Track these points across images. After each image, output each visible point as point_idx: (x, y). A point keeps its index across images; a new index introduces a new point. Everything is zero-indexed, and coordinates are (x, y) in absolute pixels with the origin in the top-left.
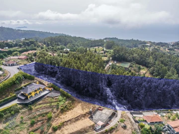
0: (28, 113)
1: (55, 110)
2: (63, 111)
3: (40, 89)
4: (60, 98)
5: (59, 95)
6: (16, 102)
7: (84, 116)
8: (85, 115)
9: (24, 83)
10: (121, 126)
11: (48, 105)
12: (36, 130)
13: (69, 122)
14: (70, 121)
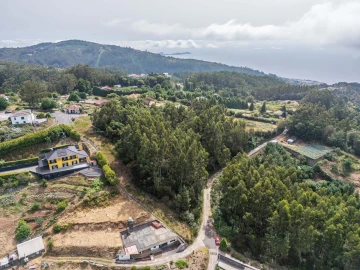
0: (37, 190)
2: (86, 205)
3: (75, 157)
4: (97, 181)
5: (99, 175)
7: (114, 225)
8: (116, 224)
9: (62, 143)
11: (73, 187)
12: (33, 221)
13: (84, 227)
14: (86, 226)
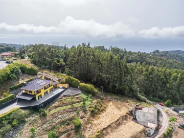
0: (40, 121)
1: (81, 113)
3: (50, 85)
5: (80, 92)
6: (15, 106)
8: (126, 116)
9: (23, 79)
10: (177, 127)
13: (109, 129)
